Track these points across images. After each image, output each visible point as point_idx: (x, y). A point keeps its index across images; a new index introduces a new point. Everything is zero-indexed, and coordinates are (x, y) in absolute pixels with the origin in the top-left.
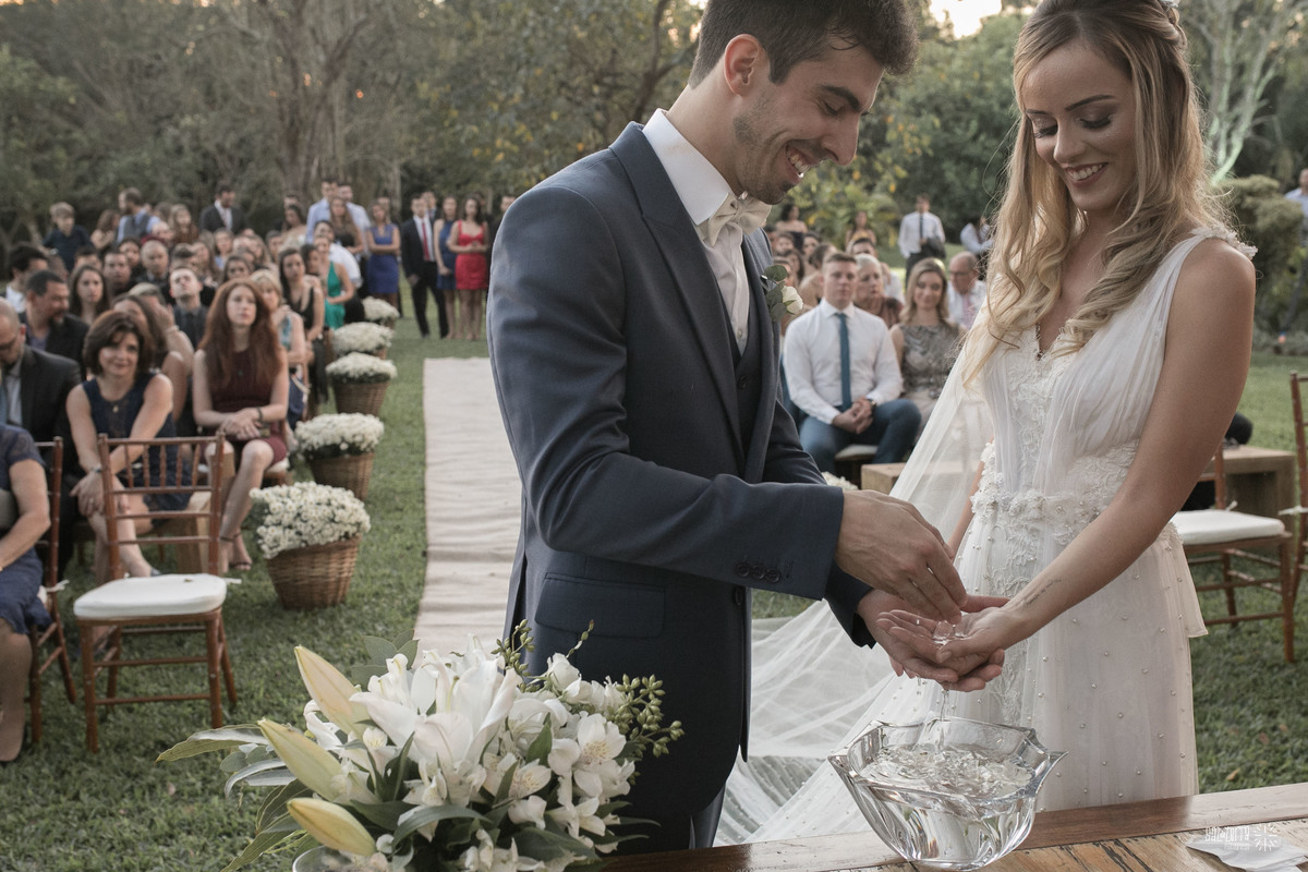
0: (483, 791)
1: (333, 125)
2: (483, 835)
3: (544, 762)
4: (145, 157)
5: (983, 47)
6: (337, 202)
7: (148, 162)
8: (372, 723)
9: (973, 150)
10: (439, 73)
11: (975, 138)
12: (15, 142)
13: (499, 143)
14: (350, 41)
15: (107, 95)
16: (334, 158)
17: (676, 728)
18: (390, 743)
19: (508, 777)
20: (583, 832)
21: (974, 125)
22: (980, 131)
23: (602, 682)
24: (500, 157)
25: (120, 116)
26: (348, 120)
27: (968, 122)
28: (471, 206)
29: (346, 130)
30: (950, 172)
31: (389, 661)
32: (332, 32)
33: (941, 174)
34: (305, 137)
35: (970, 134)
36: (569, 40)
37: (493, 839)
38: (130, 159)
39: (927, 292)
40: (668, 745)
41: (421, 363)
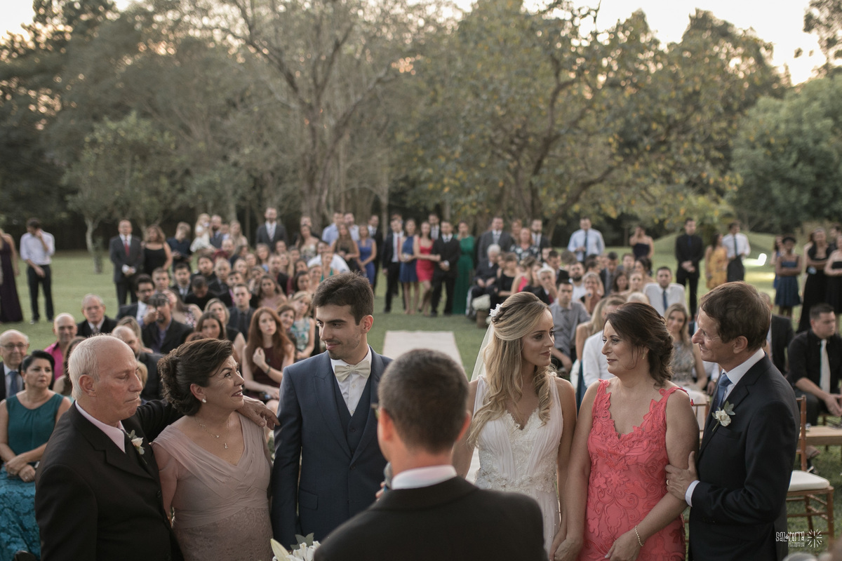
1: (339, 165)
4: (216, 177)
5: (803, 99)
6: (342, 226)
7: (218, 181)
9: (793, 174)
10: (410, 127)
11: (795, 165)
12: (136, 174)
13: (446, 180)
14: (350, 115)
15: (193, 127)
16: (338, 186)
21: (794, 156)
22: (798, 160)
24: (446, 190)
25: (201, 145)
26: (348, 160)
27: (790, 154)
28: (426, 228)
29: (348, 166)
30: (776, 190)
32: (340, 105)
33: (769, 191)
34: (320, 175)
35: (791, 163)
36: (493, 116)
38: (207, 178)
39: (675, 322)
41: (383, 335)
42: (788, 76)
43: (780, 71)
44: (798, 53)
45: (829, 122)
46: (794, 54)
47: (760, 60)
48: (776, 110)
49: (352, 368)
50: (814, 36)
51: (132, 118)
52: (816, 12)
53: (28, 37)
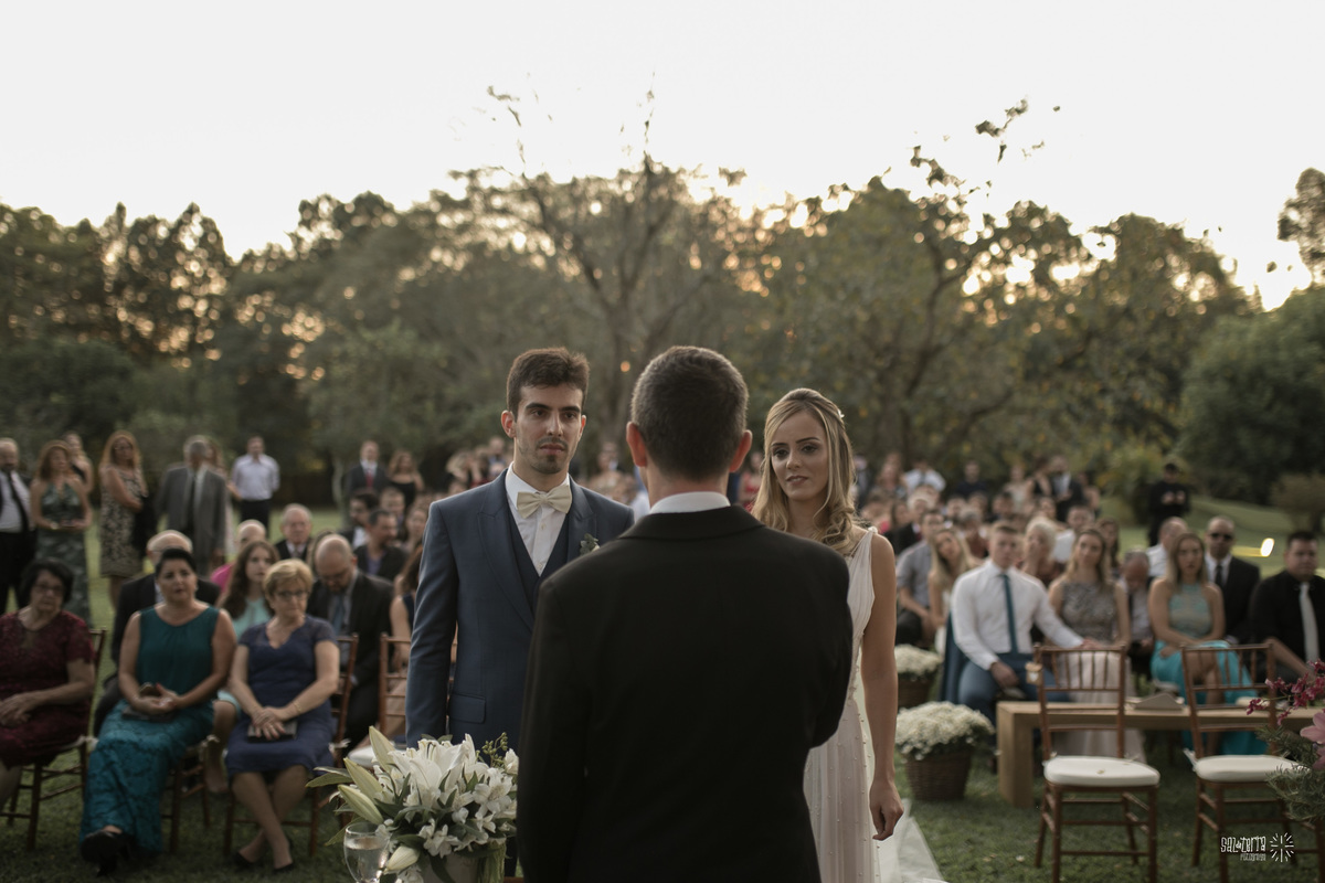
9: (1268, 418)
11: (1269, 407)
21: (1268, 394)
22: (1274, 400)
30: (1245, 438)
33: (1235, 441)
35: (1264, 403)
36: (852, 322)
42: (1258, 297)
43: (1249, 292)
44: (1271, 268)
45: (1315, 349)
46: (1266, 268)
47: (1219, 277)
48: (1242, 333)
49: (544, 496)
50: (1293, 246)
51: (394, 328)
52: (1294, 215)
53: (288, 247)
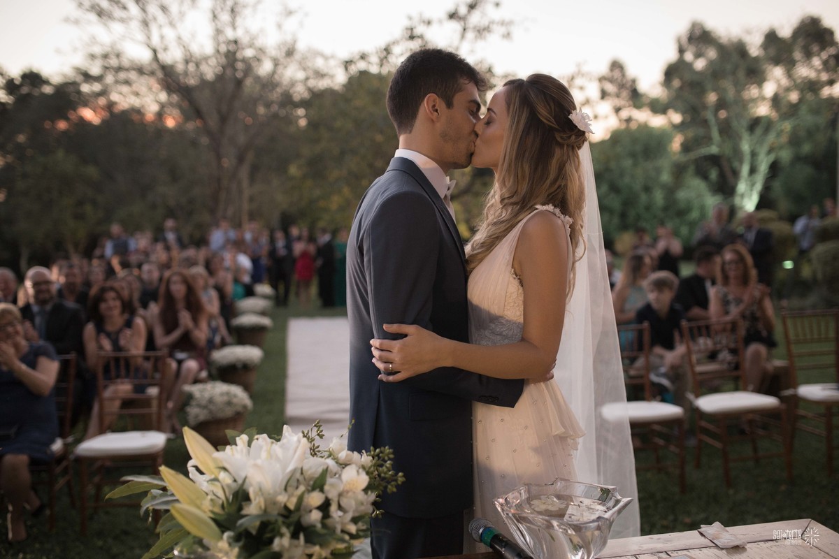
0: (286, 507)
2: (284, 530)
3: (322, 490)
8: (225, 469)
17: (401, 477)
18: (235, 481)
19: (301, 499)
20: (343, 531)
23: (360, 452)
25: (123, 187)
31: (237, 439)
37: (290, 532)
40: (397, 486)
